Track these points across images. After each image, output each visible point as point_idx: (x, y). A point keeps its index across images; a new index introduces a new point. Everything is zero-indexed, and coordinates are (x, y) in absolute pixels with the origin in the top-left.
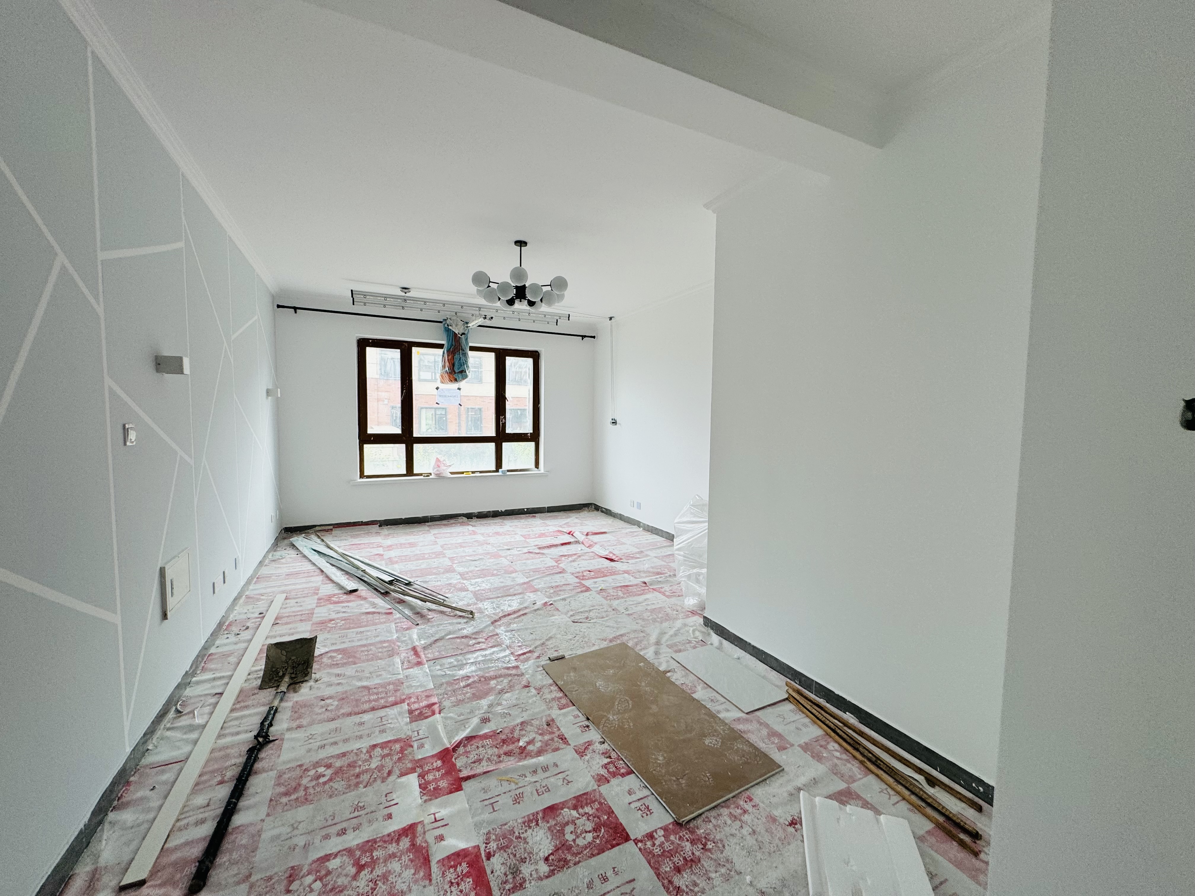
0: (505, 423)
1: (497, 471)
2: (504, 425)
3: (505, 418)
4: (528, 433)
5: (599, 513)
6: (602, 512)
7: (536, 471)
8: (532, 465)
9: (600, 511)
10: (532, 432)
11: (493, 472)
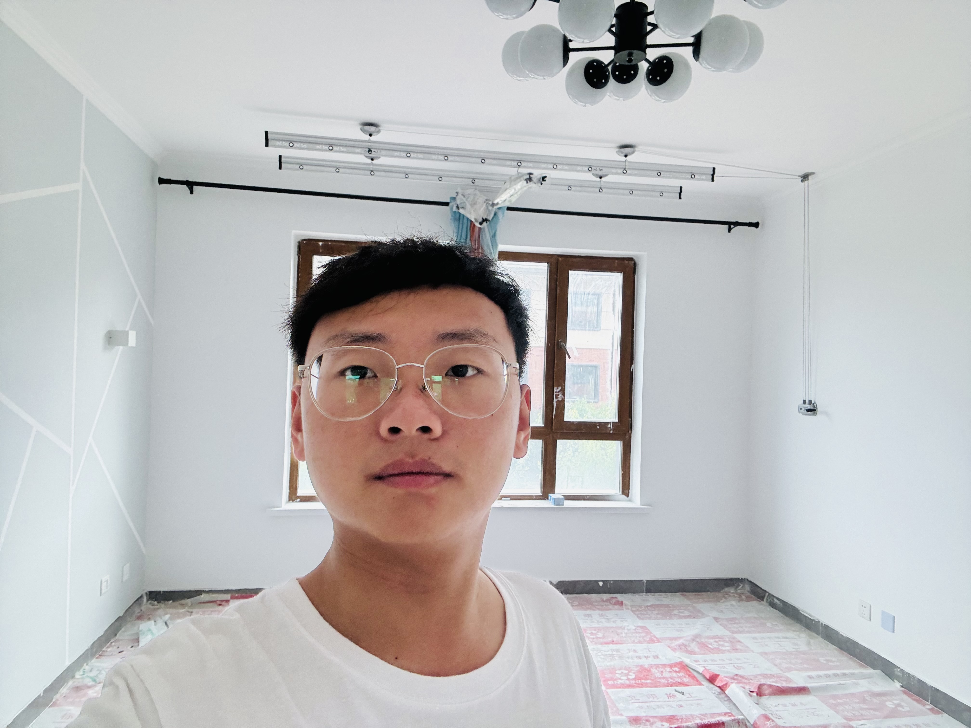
0: (563, 401)
1: (545, 496)
2: (561, 405)
3: (563, 391)
4: (608, 423)
5: (763, 607)
6: (772, 605)
7: (622, 503)
8: (615, 489)
9: (764, 603)
10: (616, 420)
11: (537, 498)
